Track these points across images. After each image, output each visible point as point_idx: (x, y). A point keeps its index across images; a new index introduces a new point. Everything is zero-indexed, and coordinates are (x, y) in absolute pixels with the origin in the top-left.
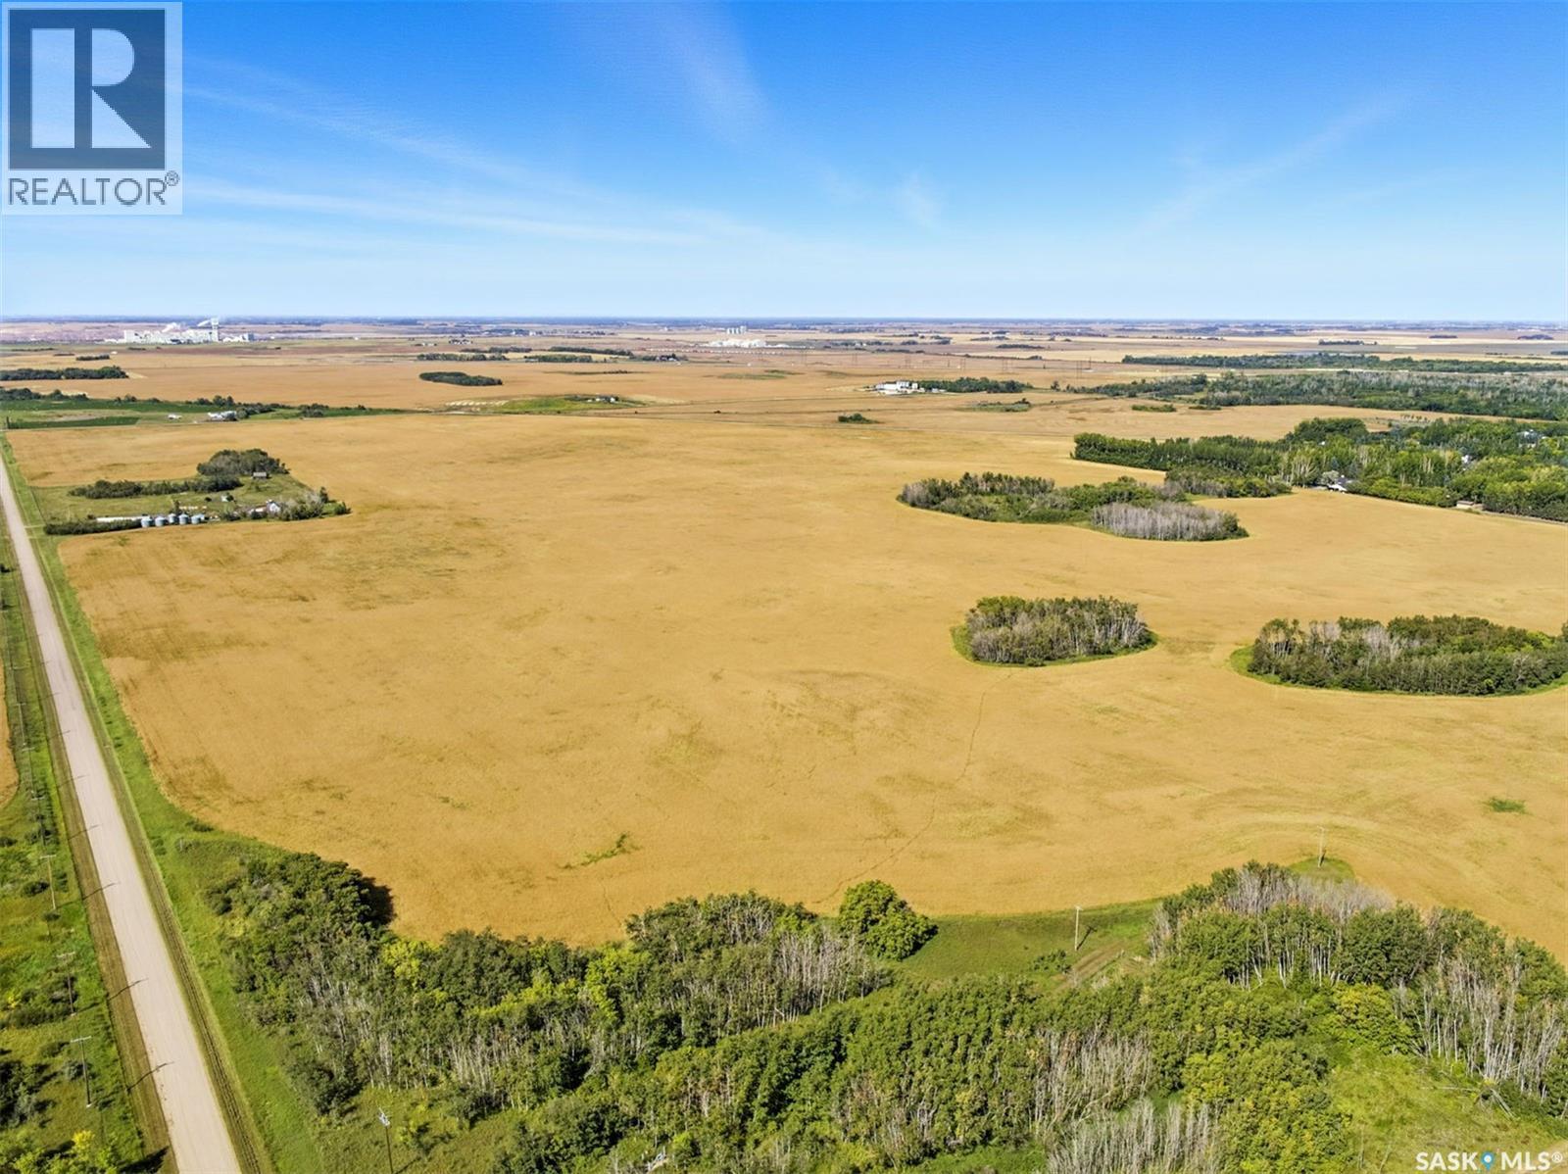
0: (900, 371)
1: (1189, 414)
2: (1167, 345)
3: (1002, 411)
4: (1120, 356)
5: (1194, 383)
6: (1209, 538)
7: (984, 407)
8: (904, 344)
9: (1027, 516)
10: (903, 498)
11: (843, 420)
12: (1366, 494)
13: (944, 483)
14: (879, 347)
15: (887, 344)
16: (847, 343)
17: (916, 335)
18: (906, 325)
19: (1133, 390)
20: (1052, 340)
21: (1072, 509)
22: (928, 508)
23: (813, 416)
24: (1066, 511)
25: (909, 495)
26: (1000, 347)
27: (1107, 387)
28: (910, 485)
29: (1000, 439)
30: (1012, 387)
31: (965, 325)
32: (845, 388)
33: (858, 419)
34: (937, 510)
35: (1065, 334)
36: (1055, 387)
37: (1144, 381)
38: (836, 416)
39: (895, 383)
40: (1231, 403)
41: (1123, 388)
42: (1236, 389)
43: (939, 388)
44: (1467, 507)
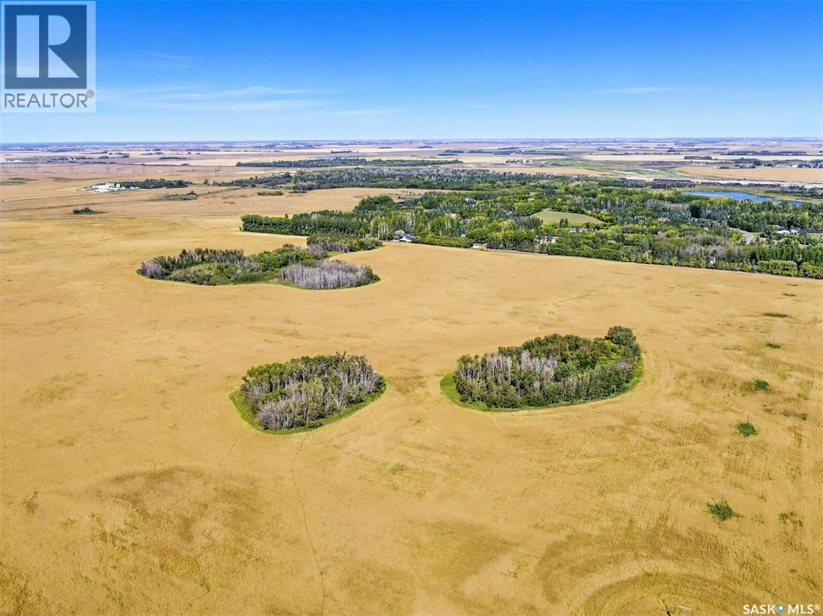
0: (106, 176)
1: (291, 196)
2: (255, 155)
3: (181, 200)
4: (234, 162)
5: (284, 177)
6: (359, 284)
7: (168, 198)
8: (100, 158)
9: (236, 279)
10: (143, 272)
11: (76, 212)
12: (423, 243)
13: (169, 258)
14: (84, 160)
15: (89, 158)
16: (62, 159)
17: (106, 152)
18: (97, 146)
19: (253, 183)
20: (189, 153)
21: (264, 271)
22: (163, 278)
23: (53, 211)
24: (260, 272)
25: (148, 271)
26: (161, 159)
27: (237, 181)
28: (145, 262)
29: (189, 219)
30: (181, 184)
31: (134, 146)
32: (71, 189)
33: (87, 211)
34: (170, 279)
35: (195, 150)
36: (206, 183)
37: (257, 177)
38: (71, 209)
39: (104, 184)
40: (311, 188)
41: (246, 181)
42: (308, 180)
43: (134, 186)
44: (478, 247)
